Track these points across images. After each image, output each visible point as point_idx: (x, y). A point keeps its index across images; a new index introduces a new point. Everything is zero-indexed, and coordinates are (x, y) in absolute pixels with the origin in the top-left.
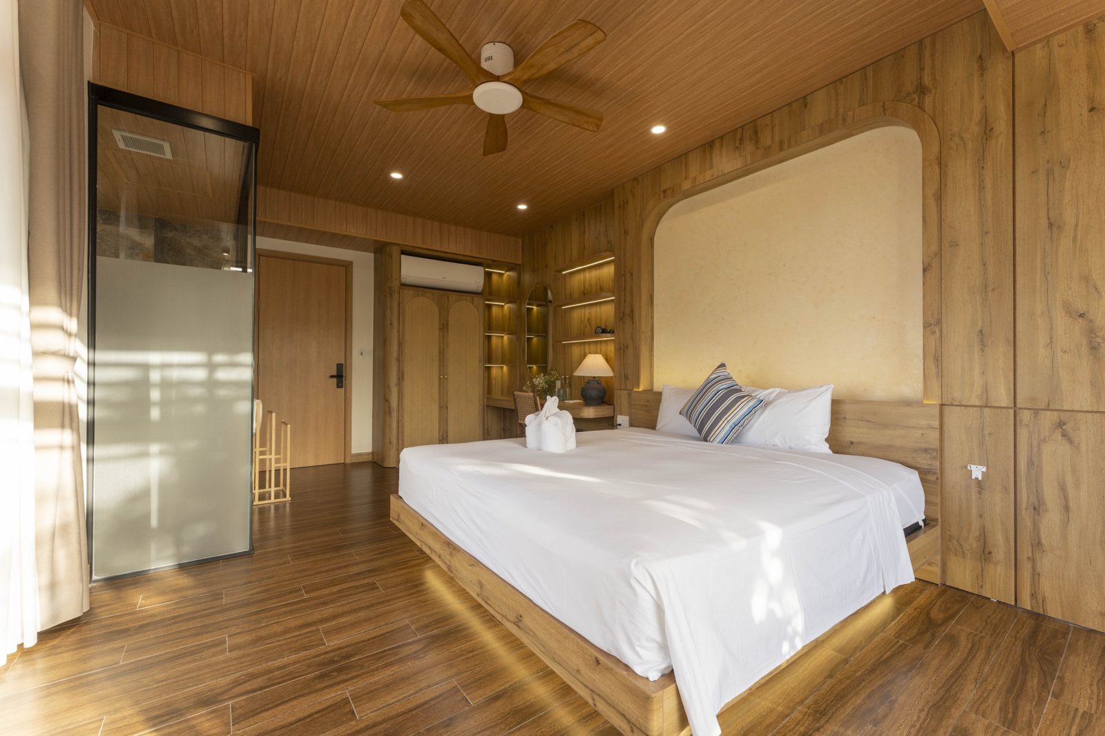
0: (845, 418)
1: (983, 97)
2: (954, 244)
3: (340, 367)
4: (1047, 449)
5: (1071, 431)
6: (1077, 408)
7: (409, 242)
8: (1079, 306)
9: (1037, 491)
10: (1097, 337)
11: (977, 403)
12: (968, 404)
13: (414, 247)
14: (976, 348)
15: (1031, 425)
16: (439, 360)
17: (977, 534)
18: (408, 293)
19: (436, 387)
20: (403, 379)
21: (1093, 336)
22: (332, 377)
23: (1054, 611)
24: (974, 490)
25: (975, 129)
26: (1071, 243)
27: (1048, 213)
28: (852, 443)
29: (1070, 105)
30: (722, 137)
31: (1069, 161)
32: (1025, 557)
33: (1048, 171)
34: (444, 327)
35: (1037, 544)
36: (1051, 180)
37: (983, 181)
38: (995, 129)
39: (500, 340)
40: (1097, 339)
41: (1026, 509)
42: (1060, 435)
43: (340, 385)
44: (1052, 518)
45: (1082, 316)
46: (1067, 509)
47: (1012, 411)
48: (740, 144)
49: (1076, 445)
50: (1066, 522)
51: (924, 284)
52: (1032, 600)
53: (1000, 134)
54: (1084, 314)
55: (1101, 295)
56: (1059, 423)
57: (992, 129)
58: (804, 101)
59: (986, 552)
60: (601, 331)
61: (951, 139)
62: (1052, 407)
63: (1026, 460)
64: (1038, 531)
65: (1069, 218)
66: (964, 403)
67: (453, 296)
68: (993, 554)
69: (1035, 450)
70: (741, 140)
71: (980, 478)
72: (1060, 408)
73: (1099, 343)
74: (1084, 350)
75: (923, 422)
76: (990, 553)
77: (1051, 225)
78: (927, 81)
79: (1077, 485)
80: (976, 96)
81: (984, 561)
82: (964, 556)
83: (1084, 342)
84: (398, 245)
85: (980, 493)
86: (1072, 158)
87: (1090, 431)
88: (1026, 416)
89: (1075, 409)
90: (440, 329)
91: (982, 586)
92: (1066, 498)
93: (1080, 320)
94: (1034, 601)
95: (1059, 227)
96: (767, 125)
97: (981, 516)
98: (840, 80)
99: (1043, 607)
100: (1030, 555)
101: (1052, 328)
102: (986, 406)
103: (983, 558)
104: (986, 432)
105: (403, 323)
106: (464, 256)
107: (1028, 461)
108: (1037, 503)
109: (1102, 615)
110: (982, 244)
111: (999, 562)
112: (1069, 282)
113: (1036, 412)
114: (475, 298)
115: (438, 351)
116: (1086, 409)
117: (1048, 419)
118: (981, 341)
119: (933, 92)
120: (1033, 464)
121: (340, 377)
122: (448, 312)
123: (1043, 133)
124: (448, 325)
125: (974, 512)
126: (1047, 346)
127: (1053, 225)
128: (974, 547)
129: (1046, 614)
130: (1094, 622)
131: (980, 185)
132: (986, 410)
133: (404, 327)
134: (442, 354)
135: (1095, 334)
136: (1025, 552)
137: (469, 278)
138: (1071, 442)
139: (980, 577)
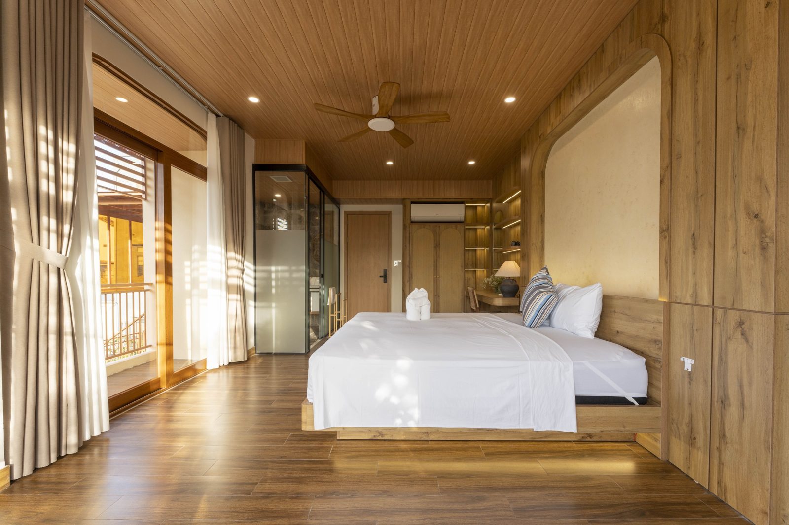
0: (615, 311)
1: (698, 14)
2: (679, 157)
3: (385, 272)
4: (731, 346)
5: (747, 330)
6: (752, 308)
7: (415, 196)
8: (755, 206)
9: (724, 386)
10: (766, 237)
11: (690, 302)
12: (685, 302)
13: (419, 199)
14: (691, 250)
15: (722, 323)
16: (434, 267)
17: (687, 421)
18: (415, 226)
19: (432, 283)
20: (412, 278)
21: (764, 236)
22: (380, 277)
23: (732, 501)
24: (687, 380)
25: (693, 45)
26: (751, 144)
27: (737, 116)
28: (618, 332)
29: (753, 5)
30: (565, 89)
31: (751, 61)
32: (715, 447)
33: (737, 76)
34: (437, 246)
35: (723, 436)
36: (739, 83)
37: (697, 94)
38: (705, 42)
39: (483, 252)
40: (766, 239)
41: (717, 402)
42: (740, 334)
43: (385, 281)
44: (733, 412)
45: (756, 216)
46: (743, 405)
47: (711, 309)
48: (573, 92)
49: (750, 344)
50: (742, 418)
51: (660, 195)
52: (718, 487)
53: (708, 47)
54: (758, 214)
55: (770, 195)
56: (740, 323)
57: (703, 43)
58: (602, 49)
59: (693, 438)
60: (514, 244)
61: (679, 59)
62: (735, 307)
63: (718, 357)
64: (724, 424)
65: (750, 121)
66: (683, 302)
67: (443, 226)
68: (697, 440)
69: (724, 346)
70: (573, 89)
71: (690, 370)
72: (740, 308)
73: (767, 243)
74: (758, 250)
75: (655, 317)
76: (695, 439)
77: (738, 128)
78: (666, 11)
79: (750, 384)
80: (694, 15)
81: (691, 446)
82: (680, 439)
83: (758, 242)
84: (409, 199)
85: (690, 383)
86: (753, 59)
87: (760, 331)
88: (719, 313)
89: (751, 309)
90: (435, 247)
91: (689, 468)
92: (742, 394)
93: (755, 220)
94: (720, 488)
95: (744, 130)
96: (585, 73)
97: (690, 404)
98: (620, 24)
99: (725, 496)
100: (718, 445)
101: (737, 229)
102: (695, 305)
103: (691, 442)
104: (695, 328)
105: (412, 245)
106: (450, 199)
107: (719, 357)
108: (724, 397)
109: (763, 513)
110: (695, 153)
111: (700, 448)
112: (749, 183)
113: (725, 310)
114: (458, 226)
115: (433, 261)
116: (757, 309)
117: (733, 316)
118: (693, 244)
119: (669, 18)
120: (722, 360)
121: (385, 277)
122: (440, 236)
123: (735, 38)
124: (439, 244)
125: (686, 402)
126: (734, 247)
127: (740, 129)
128: (686, 432)
129: (726, 502)
130: (758, 517)
131: (695, 98)
132: (695, 307)
133: (412, 248)
134: (436, 262)
135: (765, 234)
136: (716, 442)
137: (455, 212)
138: (747, 341)
139: (688, 459)
